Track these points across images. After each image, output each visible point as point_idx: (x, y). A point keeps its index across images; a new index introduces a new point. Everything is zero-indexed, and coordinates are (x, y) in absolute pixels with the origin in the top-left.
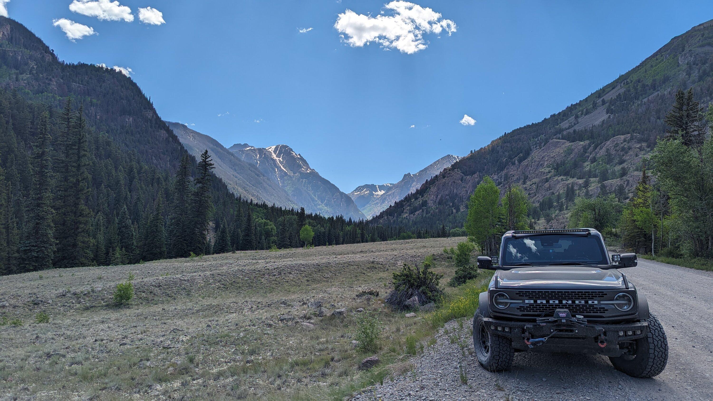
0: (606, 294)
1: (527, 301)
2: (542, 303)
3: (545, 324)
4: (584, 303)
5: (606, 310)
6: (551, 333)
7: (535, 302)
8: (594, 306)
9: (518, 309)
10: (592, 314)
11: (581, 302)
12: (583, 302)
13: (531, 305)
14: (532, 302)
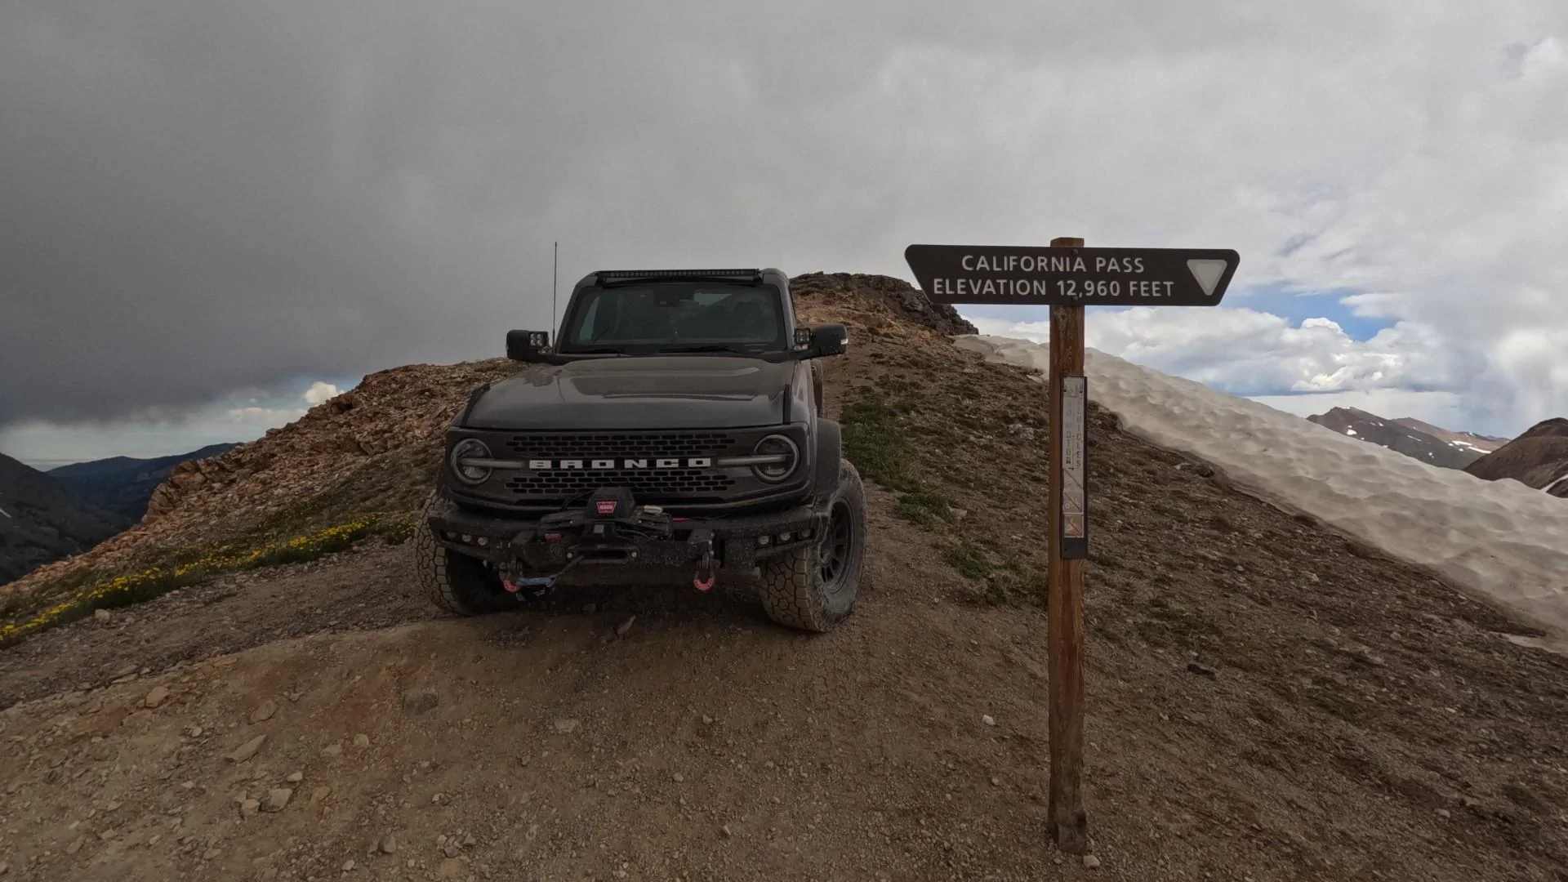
0: (732, 441)
1: (533, 464)
2: (571, 467)
3: (556, 535)
4: (677, 465)
5: (731, 482)
6: (569, 561)
7: (556, 464)
8: (699, 473)
9: (509, 485)
10: (695, 493)
11: (669, 463)
12: (675, 463)
13: (543, 473)
14: (547, 464)
